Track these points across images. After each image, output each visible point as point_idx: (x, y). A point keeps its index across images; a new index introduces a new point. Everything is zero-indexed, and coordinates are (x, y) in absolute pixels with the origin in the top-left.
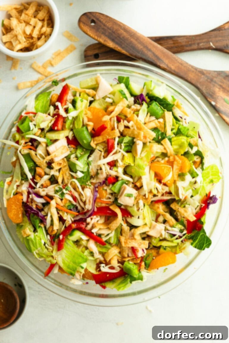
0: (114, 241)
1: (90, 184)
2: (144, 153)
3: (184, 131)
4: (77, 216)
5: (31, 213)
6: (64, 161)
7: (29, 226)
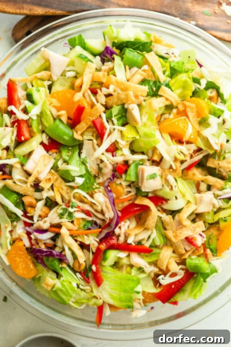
0: (160, 241)
1: (98, 186)
2: (145, 116)
3: (179, 66)
4: (100, 232)
5: (42, 258)
6: (53, 174)
7: (48, 273)
